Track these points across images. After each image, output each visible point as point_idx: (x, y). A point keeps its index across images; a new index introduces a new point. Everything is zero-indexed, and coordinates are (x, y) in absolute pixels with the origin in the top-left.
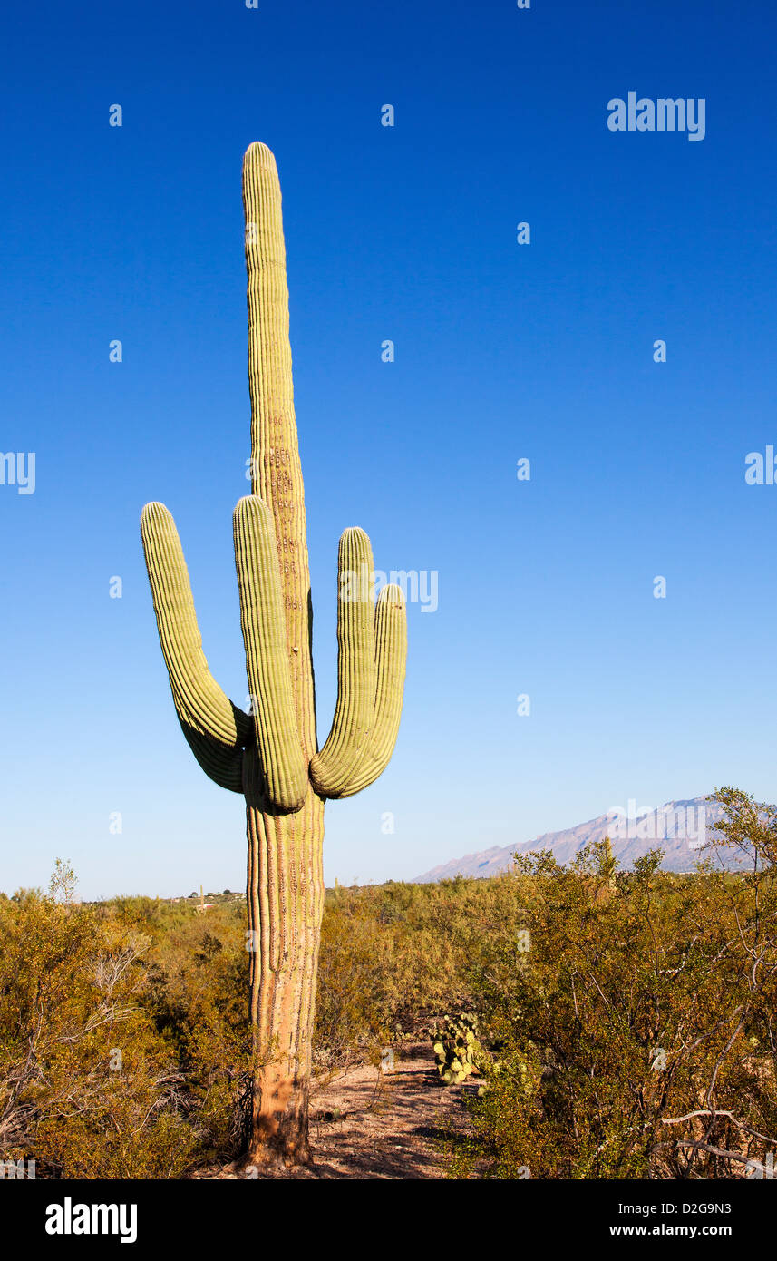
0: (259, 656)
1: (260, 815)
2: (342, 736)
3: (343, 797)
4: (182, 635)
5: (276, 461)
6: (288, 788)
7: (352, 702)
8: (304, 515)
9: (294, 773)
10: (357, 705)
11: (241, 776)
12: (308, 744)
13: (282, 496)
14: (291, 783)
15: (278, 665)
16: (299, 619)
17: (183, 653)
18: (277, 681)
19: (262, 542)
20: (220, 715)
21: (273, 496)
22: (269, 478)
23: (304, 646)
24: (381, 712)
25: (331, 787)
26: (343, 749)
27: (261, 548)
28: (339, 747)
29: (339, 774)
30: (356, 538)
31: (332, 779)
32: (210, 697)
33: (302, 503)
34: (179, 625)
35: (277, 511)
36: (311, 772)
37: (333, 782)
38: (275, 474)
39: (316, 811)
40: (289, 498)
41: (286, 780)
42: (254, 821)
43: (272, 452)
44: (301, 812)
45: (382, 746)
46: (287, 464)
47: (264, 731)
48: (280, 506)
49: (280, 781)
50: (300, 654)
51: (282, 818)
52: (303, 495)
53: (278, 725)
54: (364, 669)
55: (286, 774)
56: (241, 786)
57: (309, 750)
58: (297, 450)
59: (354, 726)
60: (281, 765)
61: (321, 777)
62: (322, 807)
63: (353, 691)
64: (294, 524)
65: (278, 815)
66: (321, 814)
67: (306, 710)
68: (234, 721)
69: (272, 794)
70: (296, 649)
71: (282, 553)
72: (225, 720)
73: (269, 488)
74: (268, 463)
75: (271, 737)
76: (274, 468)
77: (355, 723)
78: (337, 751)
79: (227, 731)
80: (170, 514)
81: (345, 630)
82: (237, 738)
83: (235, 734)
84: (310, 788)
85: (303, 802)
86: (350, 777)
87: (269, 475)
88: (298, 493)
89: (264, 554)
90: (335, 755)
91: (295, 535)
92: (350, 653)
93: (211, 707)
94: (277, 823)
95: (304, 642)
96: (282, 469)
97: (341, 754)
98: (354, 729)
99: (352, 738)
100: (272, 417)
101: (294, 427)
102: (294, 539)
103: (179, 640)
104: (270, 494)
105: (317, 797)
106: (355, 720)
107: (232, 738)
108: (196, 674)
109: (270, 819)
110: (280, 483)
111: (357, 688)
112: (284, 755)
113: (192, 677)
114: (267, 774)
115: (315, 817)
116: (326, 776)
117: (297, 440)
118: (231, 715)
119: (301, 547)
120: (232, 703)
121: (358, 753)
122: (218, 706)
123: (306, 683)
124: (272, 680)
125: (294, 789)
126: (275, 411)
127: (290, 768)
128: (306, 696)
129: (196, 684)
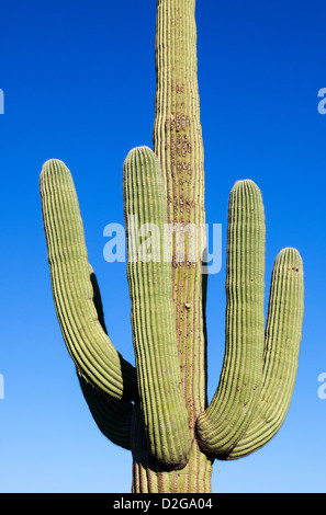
0: (142, 304)
1: (144, 471)
2: (228, 392)
3: (233, 458)
4: (72, 285)
5: (177, 125)
6: (169, 442)
7: (239, 356)
8: (202, 178)
9: (175, 427)
10: (244, 359)
11: (129, 431)
12: (197, 402)
13: (180, 158)
14: (172, 437)
15: (161, 314)
16: (193, 277)
17: (72, 303)
18: (160, 330)
19: (150, 191)
20: (106, 366)
21: (172, 158)
22: (169, 142)
23: (196, 304)
24: (274, 373)
25: (216, 445)
26: (229, 405)
27: (148, 197)
28: (225, 403)
29: (225, 431)
30: (246, 190)
31: (218, 437)
32: (97, 347)
33: (202, 166)
34: (70, 275)
35: (175, 172)
36: (197, 429)
37: (219, 440)
38: (175, 138)
39: (202, 470)
40: (188, 161)
41: (167, 434)
42: (138, 477)
43: (173, 117)
44: (186, 469)
45: (275, 407)
46: (187, 129)
47: (146, 381)
48: (178, 169)
49: (161, 434)
50: (192, 311)
51: (166, 475)
52: (202, 160)
53: (160, 375)
54: (252, 323)
55: (167, 428)
56: (129, 442)
57: (198, 407)
58: (198, 117)
59: (241, 381)
60: (162, 419)
61: (206, 434)
62: (209, 466)
63: (239, 344)
64: (192, 185)
65: (161, 471)
66: (207, 473)
67: (196, 366)
68: (120, 373)
69: (153, 447)
70: (188, 305)
71: (178, 213)
72: (112, 372)
73: (169, 150)
74: (169, 127)
75: (152, 387)
76: (174, 132)
77: (241, 378)
78: (223, 406)
79: (113, 383)
80: (68, 170)
81: (233, 282)
82: (124, 391)
83: (122, 386)
84: (195, 445)
85: (187, 460)
86: (237, 436)
87: (169, 138)
88: (198, 156)
89: (151, 202)
90: (221, 410)
91: (191, 196)
92: (237, 306)
93: (98, 357)
94: (160, 479)
95: (197, 299)
96: (182, 133)
97: (227, 410)
98: (240, 384)
99: (238, 394)
100: (175, 85)
101: (196, 96)
102: (191, 199)
103: (69, 291)
104: (169, 157)
105: (203, 456)
106: (242, 375)
107: (119, 391)
108: (85, 324)
109: (153, 475)
110: (179, 146)
111: (244, 342)
112: (165, 407)
113: (80, 326)
114: (148, 427)
115: (201, 477)
116: (210, 432)
117: (198, 108)
118: (118, 367)
119: (197, 207)
120: (120, 356)
121: (245, 410)
122: (104, 357)
123: (197, 340)
124: (154, 328)
125: (176, 443)
126: (177, 80)
127: (171, 421)
128: (196, 353)
129: (83, 334)
